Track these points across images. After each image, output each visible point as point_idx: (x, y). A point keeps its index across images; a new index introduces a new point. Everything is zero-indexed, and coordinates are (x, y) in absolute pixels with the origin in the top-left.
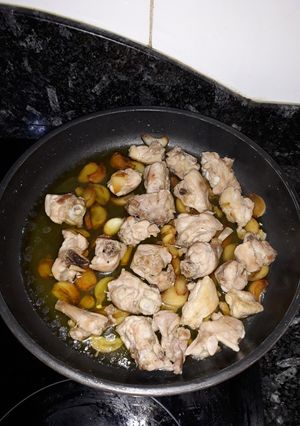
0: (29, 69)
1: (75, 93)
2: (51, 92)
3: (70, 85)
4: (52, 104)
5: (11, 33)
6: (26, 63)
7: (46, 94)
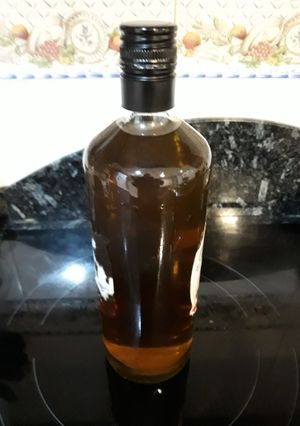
0: (255, 166)
1: (284, 184)
2: (264, 185)
3: (283, 177)
4: (260, 195)
5: (255, 138)
6: (255, 160)
7: (259, 187)
